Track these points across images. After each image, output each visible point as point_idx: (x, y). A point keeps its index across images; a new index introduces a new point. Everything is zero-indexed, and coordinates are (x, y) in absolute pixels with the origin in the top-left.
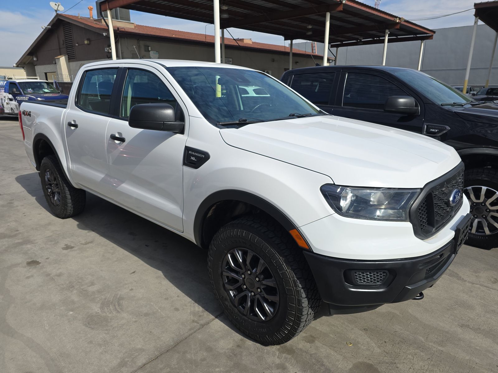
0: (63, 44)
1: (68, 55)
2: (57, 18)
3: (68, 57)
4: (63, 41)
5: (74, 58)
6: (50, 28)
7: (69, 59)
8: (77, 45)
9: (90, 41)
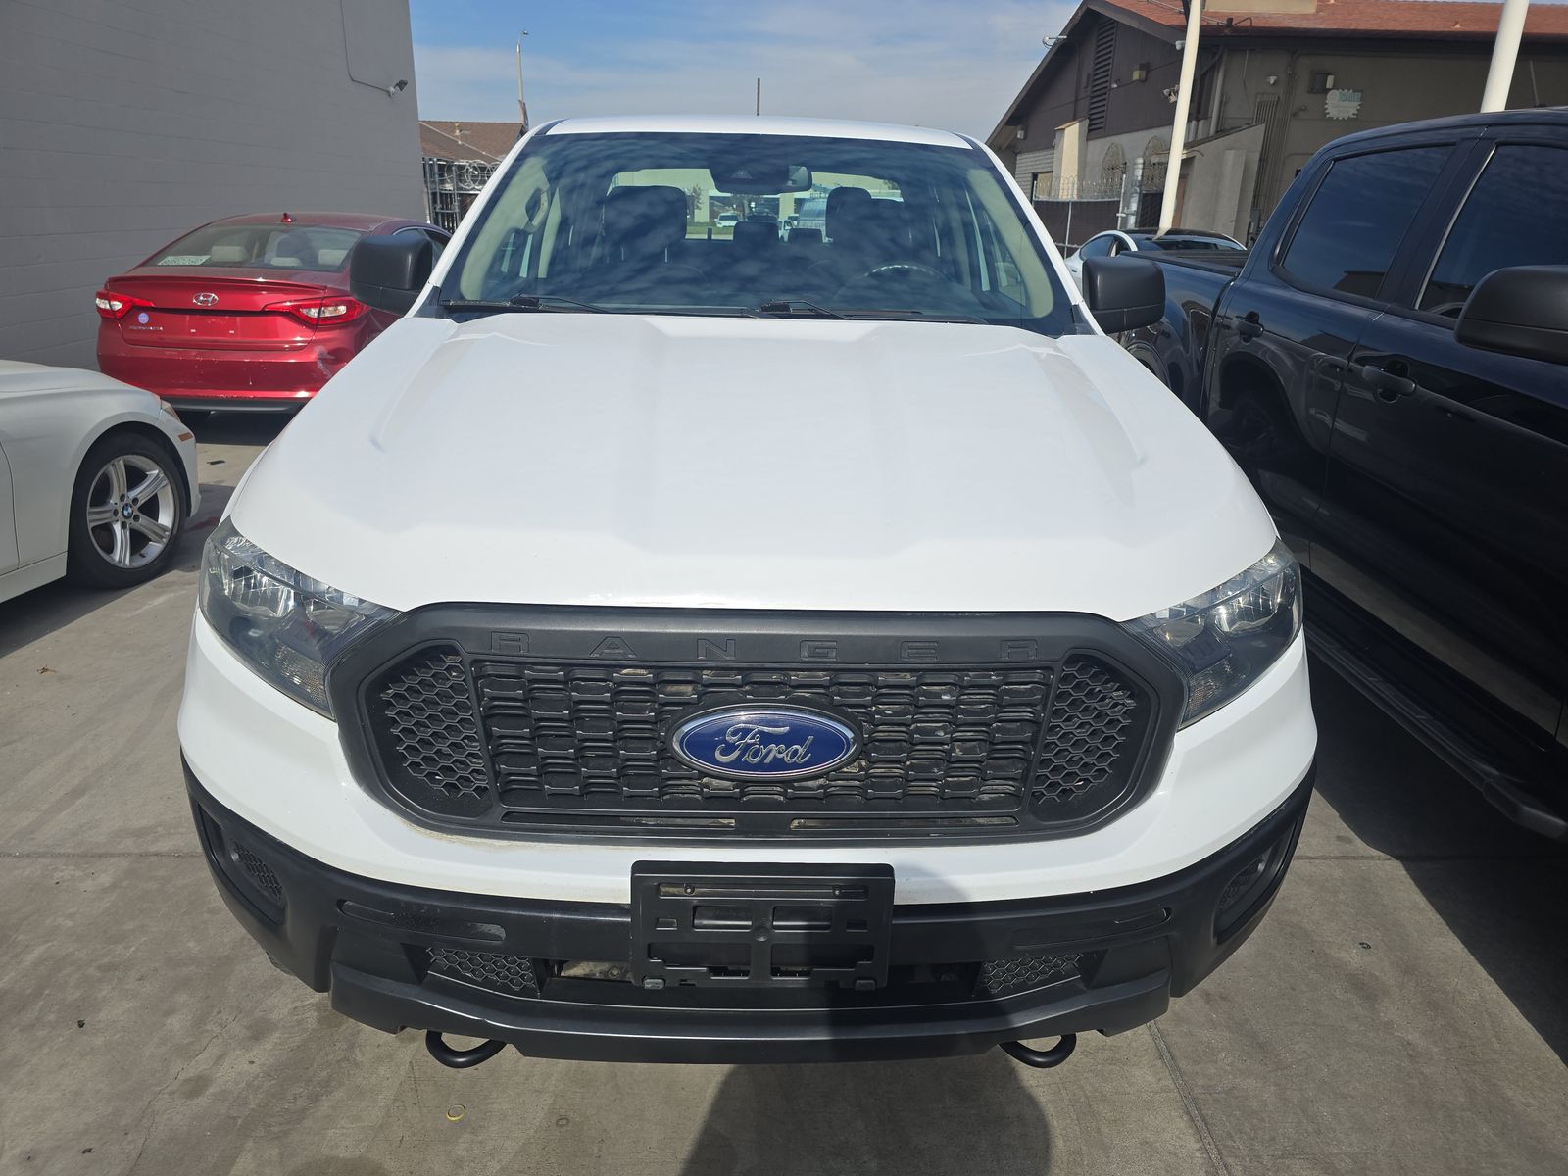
0: (1086, 87)
1: (1090, 120)
2: (1084, 9)
3: (1090, 125)
4: (1088, 75)
5: (1101, 128)
6: (1065, 40)
7: (1089, 131)
8: (1115, 86)
9: (1147, 72)
